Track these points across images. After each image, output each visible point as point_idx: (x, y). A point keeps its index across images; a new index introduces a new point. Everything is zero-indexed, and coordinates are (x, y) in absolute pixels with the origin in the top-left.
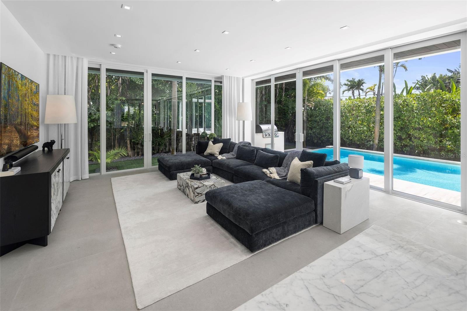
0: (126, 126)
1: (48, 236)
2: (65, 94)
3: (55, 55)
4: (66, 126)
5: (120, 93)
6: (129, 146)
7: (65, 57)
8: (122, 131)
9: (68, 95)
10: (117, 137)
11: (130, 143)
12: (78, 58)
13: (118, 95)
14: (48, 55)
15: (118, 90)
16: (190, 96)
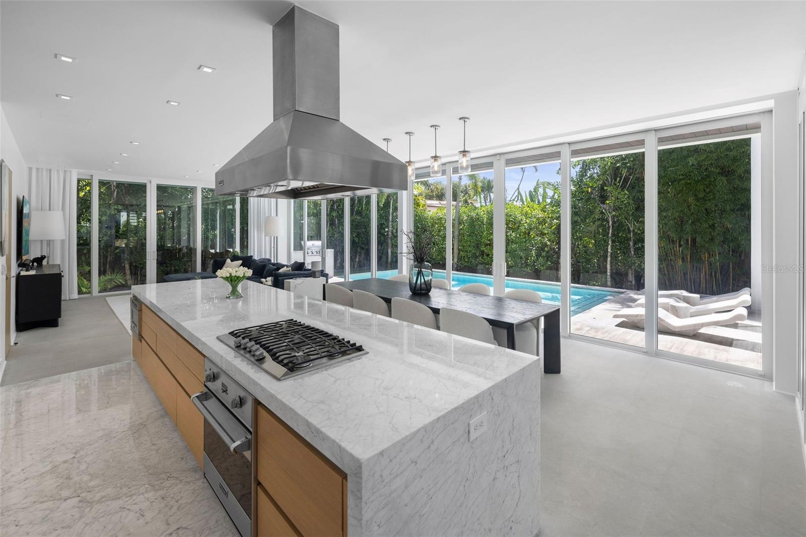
0: (124, 246)
1: (59, 319)
2: (50, 210)
3: (38, 169)
4: (51, 243)
5: (114, 199)
6: (128, 272)
7: (50, 170)
8: (118, 251)
9: (53, 210)
10: (109, 259)
11: (130, 268)
12: (65, 171)
13: (111, 202)
14: (30, 169)
15: (112, 194)
16: (223, 204)
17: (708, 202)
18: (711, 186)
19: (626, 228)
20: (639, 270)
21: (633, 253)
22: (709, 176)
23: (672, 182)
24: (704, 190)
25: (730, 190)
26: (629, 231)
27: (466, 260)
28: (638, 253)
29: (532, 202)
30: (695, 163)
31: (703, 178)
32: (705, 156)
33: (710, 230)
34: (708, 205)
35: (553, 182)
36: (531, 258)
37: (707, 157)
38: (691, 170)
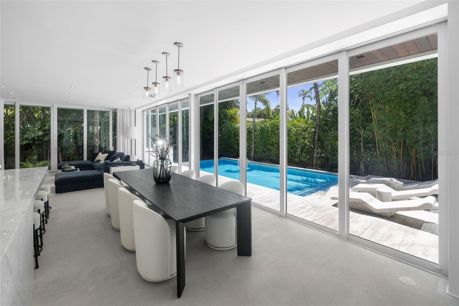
17: (414, 115)
18: (416, 104)
19: (358, 133)
20: (366, 162)
21: (363, 150)
22: (415, 97)
23: (389, 102)
24: (412, 107)
25: (430, 106)
26: (360, 136)
27: (259, 154)
28: (366, 150)
29: (300, 117)
30: (404, 88)
31: (410, 99)
32: (411, 83)
33: (416, 135)
34: (414, 117)
35: (312, 105)
36: (297, 153)
37: (413, 83)
38: (401, 93)
